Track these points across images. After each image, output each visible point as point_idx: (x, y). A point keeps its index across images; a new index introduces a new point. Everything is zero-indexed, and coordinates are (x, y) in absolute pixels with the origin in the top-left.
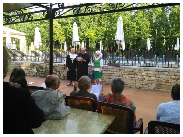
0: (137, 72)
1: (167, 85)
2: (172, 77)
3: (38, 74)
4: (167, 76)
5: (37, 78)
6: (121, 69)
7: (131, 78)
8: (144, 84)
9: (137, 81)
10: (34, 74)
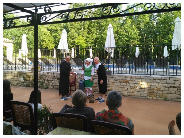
0: (129, 80)
1: (159, 93)
2: (164, 85)
3: (25, 83)
4: (159, 84)
5: (24, 87)
6: (113, 77)
7: (123, 87)
8: (136, 92)
9: (129, 89)
10: (21, 83)
